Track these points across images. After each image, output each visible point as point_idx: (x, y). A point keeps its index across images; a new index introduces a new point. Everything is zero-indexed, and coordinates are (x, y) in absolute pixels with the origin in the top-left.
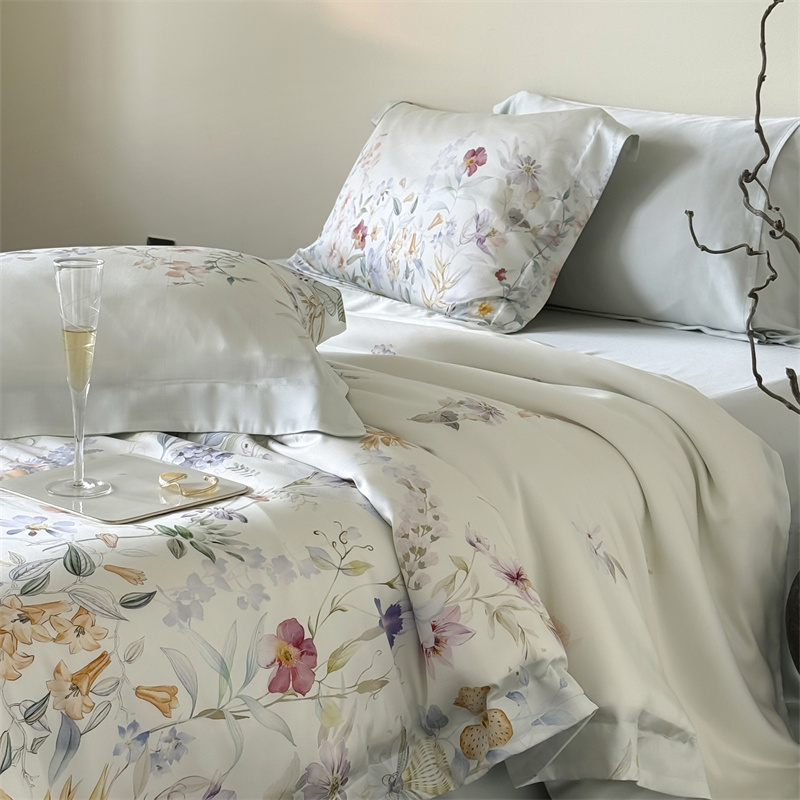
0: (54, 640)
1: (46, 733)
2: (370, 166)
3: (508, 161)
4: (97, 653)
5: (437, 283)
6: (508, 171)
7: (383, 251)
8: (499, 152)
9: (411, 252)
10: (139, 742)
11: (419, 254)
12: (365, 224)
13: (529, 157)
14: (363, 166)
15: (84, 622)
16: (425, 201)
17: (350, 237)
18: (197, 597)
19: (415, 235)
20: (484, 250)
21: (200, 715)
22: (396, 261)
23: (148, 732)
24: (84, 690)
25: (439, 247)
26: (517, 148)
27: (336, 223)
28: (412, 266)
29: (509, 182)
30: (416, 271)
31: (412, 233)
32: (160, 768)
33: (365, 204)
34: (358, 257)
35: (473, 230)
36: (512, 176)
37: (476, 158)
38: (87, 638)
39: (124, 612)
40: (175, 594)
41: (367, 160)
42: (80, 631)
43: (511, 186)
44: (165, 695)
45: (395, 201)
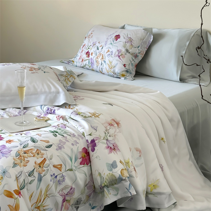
0: (33, 157)
1: (35, 178)
2: (90, 38)
3: (125, 38)
4: (43, 158)
5: (109, 67)
6: (125, 40)
7: (94, 59)
8: (123, 36)
9: (102, 59)
10: (55, 178)
11: (104, 59)
12: (89, 52)
13: (130, 37)
14: (88, 38)
15: (39, 152)
16: (105, 47)
17: (85, 54)
18: (62, 144)
19: (103, 54)
20: (120, 58)
21: (67, 170)
22: (98, 61)
23: (57, 176)
24: (42, 166)
25: (109, 57)
26: (128, 35)
27: (81, 51)
28: (103, 62)
29: (126, 43)
30: (104, 63)
31: (102, 54)
32: (60, 184)
33: (89, 47)
34: (88, 59)
35: (117, 53)
36: (126, 41)
37: (118, 37)
38: (40, 155)
39: (47, 149)
40: (57, 144)
41: (89, 37)
42: (38, 154)
43: (126, 44)
44: (59, 166)
45: (97, 47)
